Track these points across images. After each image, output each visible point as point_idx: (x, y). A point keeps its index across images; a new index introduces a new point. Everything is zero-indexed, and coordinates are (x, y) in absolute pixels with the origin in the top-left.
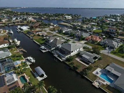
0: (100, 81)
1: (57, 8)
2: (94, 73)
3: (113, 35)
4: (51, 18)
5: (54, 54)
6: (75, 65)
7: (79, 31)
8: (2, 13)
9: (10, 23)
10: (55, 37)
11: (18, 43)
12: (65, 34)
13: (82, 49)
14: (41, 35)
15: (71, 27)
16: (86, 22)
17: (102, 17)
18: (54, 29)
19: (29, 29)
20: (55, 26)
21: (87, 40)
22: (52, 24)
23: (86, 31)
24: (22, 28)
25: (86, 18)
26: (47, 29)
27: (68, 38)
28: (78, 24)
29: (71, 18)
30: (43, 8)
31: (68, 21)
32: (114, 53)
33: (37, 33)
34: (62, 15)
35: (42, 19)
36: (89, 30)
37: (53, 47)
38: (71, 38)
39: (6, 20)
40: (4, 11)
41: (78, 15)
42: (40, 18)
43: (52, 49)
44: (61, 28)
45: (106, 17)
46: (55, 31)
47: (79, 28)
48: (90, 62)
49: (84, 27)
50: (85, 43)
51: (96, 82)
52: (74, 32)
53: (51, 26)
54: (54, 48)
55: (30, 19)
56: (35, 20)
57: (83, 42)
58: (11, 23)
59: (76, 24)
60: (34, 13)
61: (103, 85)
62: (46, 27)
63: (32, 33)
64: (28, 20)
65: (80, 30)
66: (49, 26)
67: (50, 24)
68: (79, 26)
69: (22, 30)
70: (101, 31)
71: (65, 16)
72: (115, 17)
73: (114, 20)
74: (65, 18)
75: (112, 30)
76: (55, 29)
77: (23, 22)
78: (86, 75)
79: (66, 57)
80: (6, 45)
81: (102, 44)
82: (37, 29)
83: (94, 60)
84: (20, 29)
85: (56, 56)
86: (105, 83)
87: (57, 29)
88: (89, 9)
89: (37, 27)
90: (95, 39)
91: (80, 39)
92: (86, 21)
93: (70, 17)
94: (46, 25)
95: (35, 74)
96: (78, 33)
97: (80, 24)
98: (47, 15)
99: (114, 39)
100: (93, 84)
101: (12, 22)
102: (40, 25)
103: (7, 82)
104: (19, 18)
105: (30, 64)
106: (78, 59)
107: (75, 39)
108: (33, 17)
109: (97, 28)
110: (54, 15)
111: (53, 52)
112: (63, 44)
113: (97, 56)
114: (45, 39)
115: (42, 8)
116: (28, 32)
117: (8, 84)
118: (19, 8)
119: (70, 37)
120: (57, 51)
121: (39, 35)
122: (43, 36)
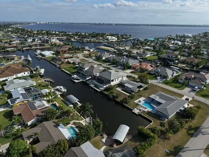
0: (141, 108)
1: (95, 24)
2: (136, 101)
3: (172, 63)
4: (85, 40)
5: (90, 84)
6: (115, 95)
7: (125, 57)
8: (9, 31)
9: (24, 47)
10: (91, 64)
11: (42, 71)
12: (106, 61)
13: (125, 79)
14: (72, 62)
15: (114, 52)
16: (137, 46)
17: (163, 39)
18: (90, 55)
19: (53, 54)
20: (92, 50)
21: (134, 68)
22: (87, 48)
23: (135, 58)
24: (43, 53)
25: (138, 40)
26: (80, 55)
27: (109, 66)
28: (125, 49)
29: (116, 40)
30: (72, 23)
31: (110, 44)
32: (167, 83)
33: (66, 60)
34: (103, 35)
35: (72, 41)
36: (139, 56)
37: (88, 76)
38: (114, 67)
39: (16, 42)
40: (10, 29)
41: (126, 36)
42: (68, 40)
43: (87, 79)
44: (99, 54)
45: (170, 39)
46: (91, 58)
47: (126, 54)
48: (133, 92)
49: (134, 52)
50: (131, 72)
51: (136, 110)
52: (117, 59)
53: (85, 50)
54: (90, 78)
55: (54, 40)
56: (62, 43)
57: (129, 71)
58: (27, 47)
59: (123, 48)
60: (59, 32)
61: (144, 112)
62: (79, 52)
63: (59, 60)
64: (51, 42)
65: (127, 56)
66: (83, 51)
67: (84, 48)
68: (126, 51)
69: (43, 56)
70: (156, 57)
71: (107, 37)
72: (183, 38)
73: (180, 43)
74: (107, 40)
75: (171, 56)
76: (92, 55)
77: (44, 45)
78: (127, 103)
79: (105, 87)
80: (26, 73)
81: (153, 73)
82: (66, 55)
83: (138, 89)
84: (41, 54)
85: (92, 86)
86: (146, 110)
87: (94, 55)
88: (148, 25)
89: (65, 51)
90: (144, 67)
91: (125, 67)
92: (137, 44)
93: (114, 38)
94: (78, 49)
95: (67, 102)
96: (122, 60)
97: (127, 48)
98: (79, 36)
99: (171, 68)
100: (133, 111)
101: (27, 45)
102: (69, 49)
103: (38, 107)
104: (36, 40)
105: (60, 93)
106: (119, 89)
107: (119, 67)
108: (58, 37)
109: (152, 54)
110: (89, 35)
111: (88, 82)
112: (101, 72)
113: (143, 85)
114: (77, 67)
115: (70, 23)
116: (53, 59)
117: (39, 109)
118: (33, 23)
119: (112, 66)
120: (94, 81)
121: (68, 63)
122: (74, 63)
